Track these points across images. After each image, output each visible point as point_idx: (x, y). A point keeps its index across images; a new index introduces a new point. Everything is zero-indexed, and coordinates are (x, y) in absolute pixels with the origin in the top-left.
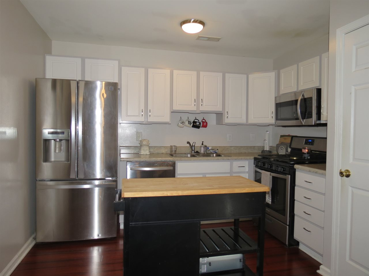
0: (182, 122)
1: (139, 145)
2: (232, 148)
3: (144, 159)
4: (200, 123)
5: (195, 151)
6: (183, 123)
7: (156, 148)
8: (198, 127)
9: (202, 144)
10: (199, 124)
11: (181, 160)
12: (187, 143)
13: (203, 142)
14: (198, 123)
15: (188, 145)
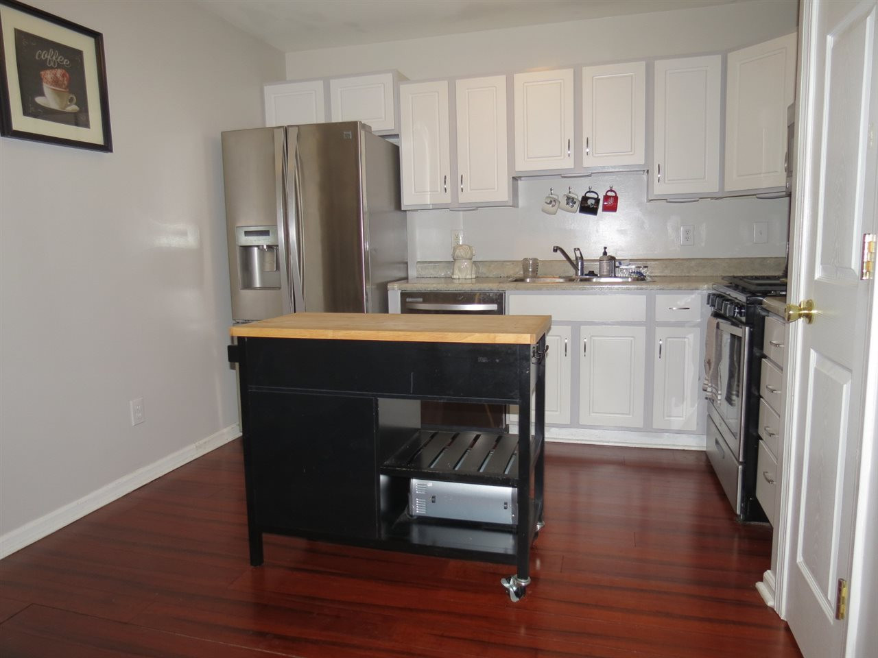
0: (551, 202)
1: (452, 260)
2: (693, 263)
3: (434, 285)
4: (597, 201)
5: (586, 272)
6: (553, 203)
7: (493, 266)
8: (592, 211)
9: (605, 253)
10: (593, 201)
11: (517, 289)
12: (555, 250)
13: (605, 248)
14: (590, 202)
15: (559, 256)
